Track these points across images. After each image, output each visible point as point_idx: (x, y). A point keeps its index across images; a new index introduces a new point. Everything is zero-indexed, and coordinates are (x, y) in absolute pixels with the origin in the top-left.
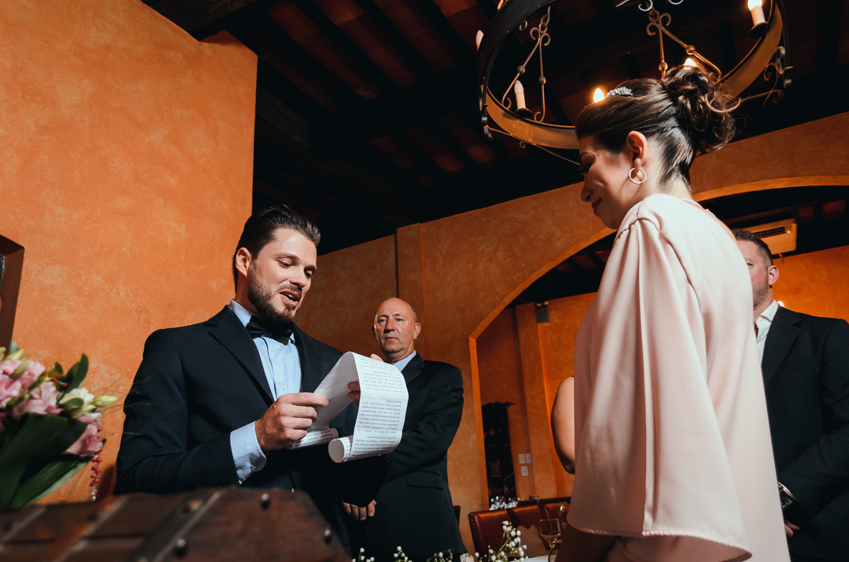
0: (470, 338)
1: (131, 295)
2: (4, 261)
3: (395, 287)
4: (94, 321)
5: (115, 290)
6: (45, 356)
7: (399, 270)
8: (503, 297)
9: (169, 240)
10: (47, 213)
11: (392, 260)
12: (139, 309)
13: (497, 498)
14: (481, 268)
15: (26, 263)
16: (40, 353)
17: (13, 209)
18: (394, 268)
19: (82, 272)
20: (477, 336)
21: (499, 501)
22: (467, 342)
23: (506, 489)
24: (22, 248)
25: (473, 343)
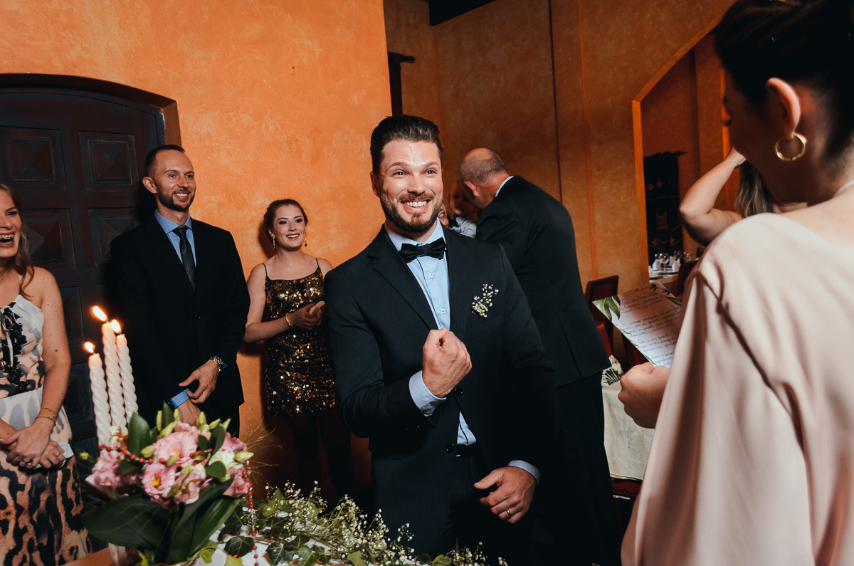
0: (634, 102)
1: (279, 127)
2: (163, 114)
3: (549, 45)
4: (251, 160)
5: (264, 126)
6: (217, 201)
7: (554, 26)
8: (674, 52)
9: (305, 61)
10: (187, 61)
11: (545, 12)
12: (289, 140)
13: (661, 255)
14: (648, 16)
15: (181, 116)
16: (213, 199)
17: (157, 63)
18: (548, 23)
19: (231, 114)
20: (641, 99)
21: (662, 257)
22: (630, 107)
23: (672, 240)
24: (173, 101)
25: (636, 106)
